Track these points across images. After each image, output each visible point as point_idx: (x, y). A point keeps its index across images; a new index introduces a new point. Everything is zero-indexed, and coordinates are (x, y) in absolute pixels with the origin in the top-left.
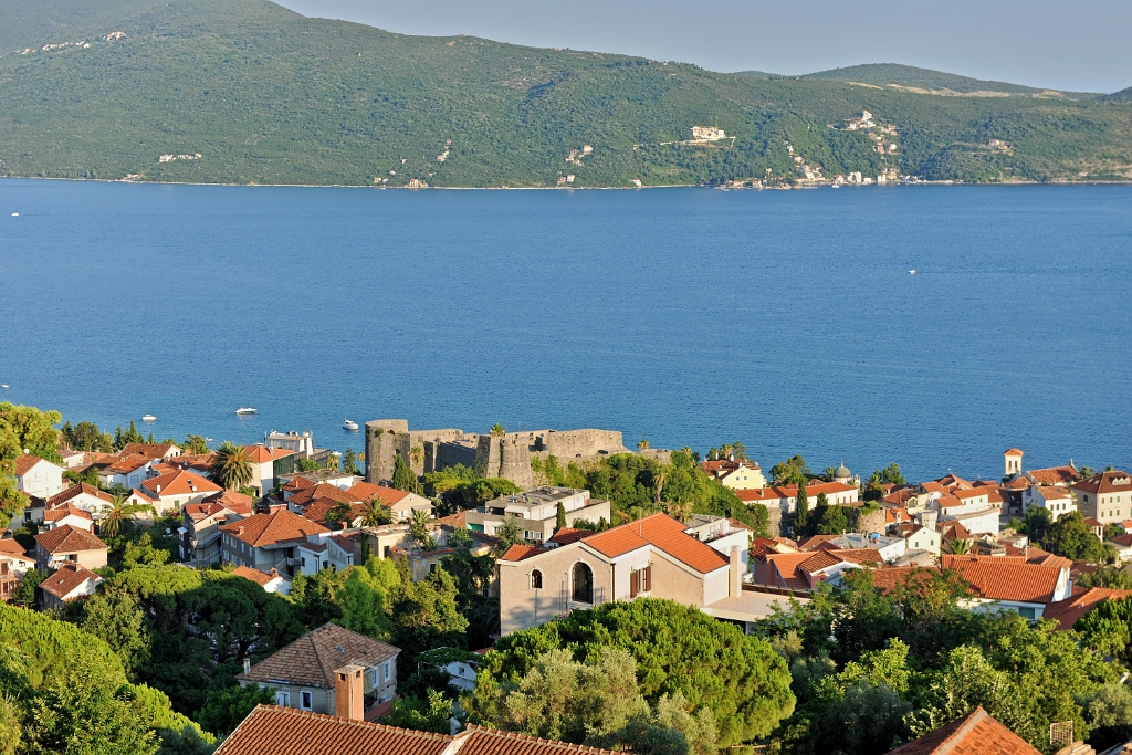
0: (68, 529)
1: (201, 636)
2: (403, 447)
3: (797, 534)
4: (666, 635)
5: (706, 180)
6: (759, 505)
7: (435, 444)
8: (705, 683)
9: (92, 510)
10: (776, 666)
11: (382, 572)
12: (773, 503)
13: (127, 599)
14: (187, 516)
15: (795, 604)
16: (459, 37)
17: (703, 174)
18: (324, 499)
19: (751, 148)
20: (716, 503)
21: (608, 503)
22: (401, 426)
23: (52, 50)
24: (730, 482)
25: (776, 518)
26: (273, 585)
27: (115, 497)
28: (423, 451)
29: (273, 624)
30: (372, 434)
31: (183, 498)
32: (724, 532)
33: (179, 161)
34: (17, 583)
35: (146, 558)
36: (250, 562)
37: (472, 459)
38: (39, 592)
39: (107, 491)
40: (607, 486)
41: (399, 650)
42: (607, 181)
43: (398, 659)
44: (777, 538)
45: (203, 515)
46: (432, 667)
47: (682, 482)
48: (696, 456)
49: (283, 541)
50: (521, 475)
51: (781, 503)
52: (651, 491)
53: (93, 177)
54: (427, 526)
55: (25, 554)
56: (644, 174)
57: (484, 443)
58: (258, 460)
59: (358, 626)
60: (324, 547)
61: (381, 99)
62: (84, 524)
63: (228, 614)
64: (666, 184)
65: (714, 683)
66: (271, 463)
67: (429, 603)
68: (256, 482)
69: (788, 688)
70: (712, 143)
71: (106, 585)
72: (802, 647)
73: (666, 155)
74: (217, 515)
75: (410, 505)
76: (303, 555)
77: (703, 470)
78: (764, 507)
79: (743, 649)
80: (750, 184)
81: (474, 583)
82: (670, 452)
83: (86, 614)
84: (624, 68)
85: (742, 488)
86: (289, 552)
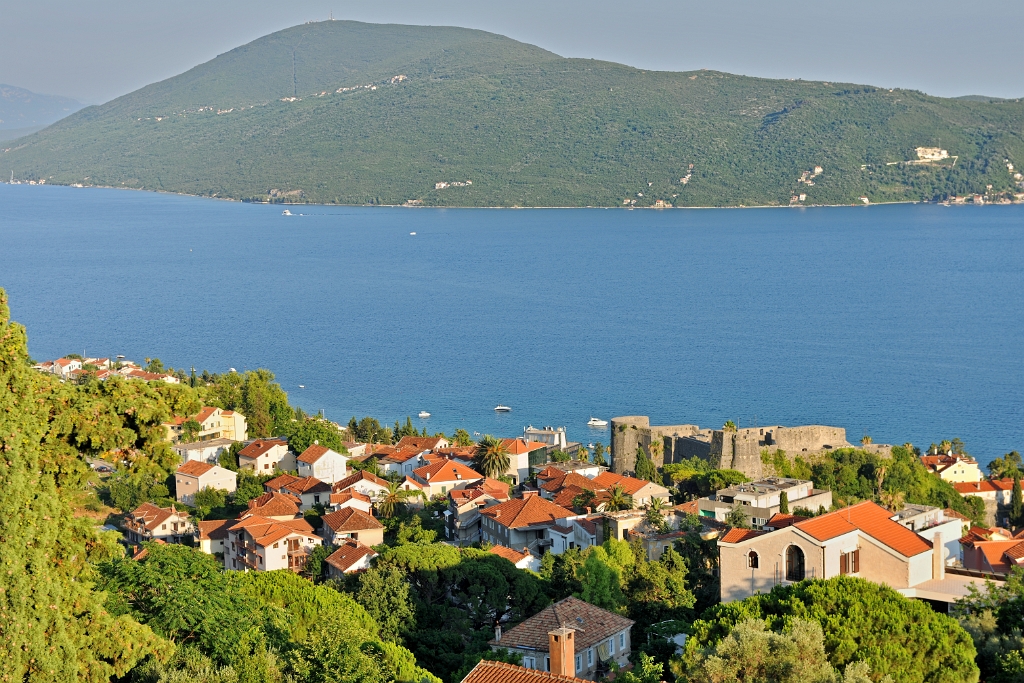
0: (350, 510)
1: (460, 606)
2: (645, 440)
3: (1012, 524)
4: (857, 609)
5: (929, 197)
6: (975, 498)
7: (673, 439)
8: (893, 654)
9: (371, 494)
10: (961, 641)
11: (618, 552)
12: (989, 496)
13: (395, 571)
14: (452, 500)
15: (991, 586)
16: (701, 71)
17: (927, 191)
18: (572, 487)
19: (972, 167)
20: (935, 495)
21: (830, 493)
22: (643, 422)
23: (344, 93)
24: (949, 475)
25: (991, 509)
26: (525, 563)
27: (390, 483)
28: (662, 444)
29: (522, 597)
30: (617, 429)
31: (449, 485)
32: (939, 521)
33: (452, 187)
34: (307, 557)
35: (416, 537)
36: (506, 542)
37: (708, 452)
38: (325, 565)
39: (384, 478)
40: (832, 477)
41: (633, 622)
42: (837, 199)
43: (632, 631)
44: (992, 527)
45: (465, 500)
46: (660, 637)
47: (902, 475)
48: (917, 452)
49: (535, 524)
50: (752, 468)
51: (997, 495)
52: (873, 483)
53: (378, 203)
54: (662, 512)
55: (313, 532)
56: (871, 192)
57: (718, 438)
58: (516, 452)
59: (597, 600)
60: (570, 529)
61: (630, 129)
62: (364, 507)
63: (484, 587)
64: (891, 200)
65: (902, 654)
66: (527, 454)
67: (659, 581)
68: (512, 471)
69: (972, 661)
70: (936, 162)
71: (378, 560)
72: (996, 626)
73: (892, 174)
74: (477, 500)
75: (650, 493)
76: (552, 536)
77: (922, 463)
78: (980, 499)
79: (930, 625)
80: (971, 200)
81: (704, 565)
82: (891, 447)
83: (361, 585)
84: (851, 95)
85: (959, 481)
86: (540, 534)
